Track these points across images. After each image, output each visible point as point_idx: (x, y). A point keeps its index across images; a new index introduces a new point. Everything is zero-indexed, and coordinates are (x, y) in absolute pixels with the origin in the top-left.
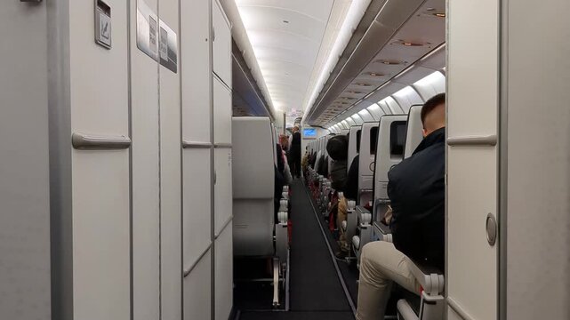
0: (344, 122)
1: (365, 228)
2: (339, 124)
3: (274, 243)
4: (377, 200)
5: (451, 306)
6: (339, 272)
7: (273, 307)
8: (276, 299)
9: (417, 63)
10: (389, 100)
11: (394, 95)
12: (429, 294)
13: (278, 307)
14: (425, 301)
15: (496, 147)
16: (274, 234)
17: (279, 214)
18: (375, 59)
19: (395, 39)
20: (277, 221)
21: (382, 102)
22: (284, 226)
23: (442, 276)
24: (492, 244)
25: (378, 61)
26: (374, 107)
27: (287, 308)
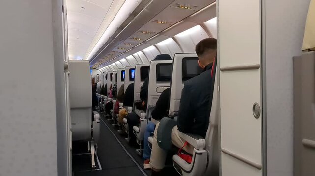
0: (110, 66)
1: (143, 121)
2: (107, 67)
3: (92, 132)
4: (149, 106)
5: (223, 152)
6: (123, 147)
7: (93, 168)
8: (94, 164)
9: (161, 33)
10: (140, 53)
11: (143, 50)
12: (198, 150)
13: (96, 168)
14: (196, 153)
15: (260, 70)
16: (92, 127)
17: (95, 115)
18: (139, 30)
19: (153, 19)
20: (93, 119)
21: (135, 54)
22: (98, 122)
23: (204, 140)
24: (257, 117)
25: (140, 31)
26: (130, 57)
27: (101, 168)
